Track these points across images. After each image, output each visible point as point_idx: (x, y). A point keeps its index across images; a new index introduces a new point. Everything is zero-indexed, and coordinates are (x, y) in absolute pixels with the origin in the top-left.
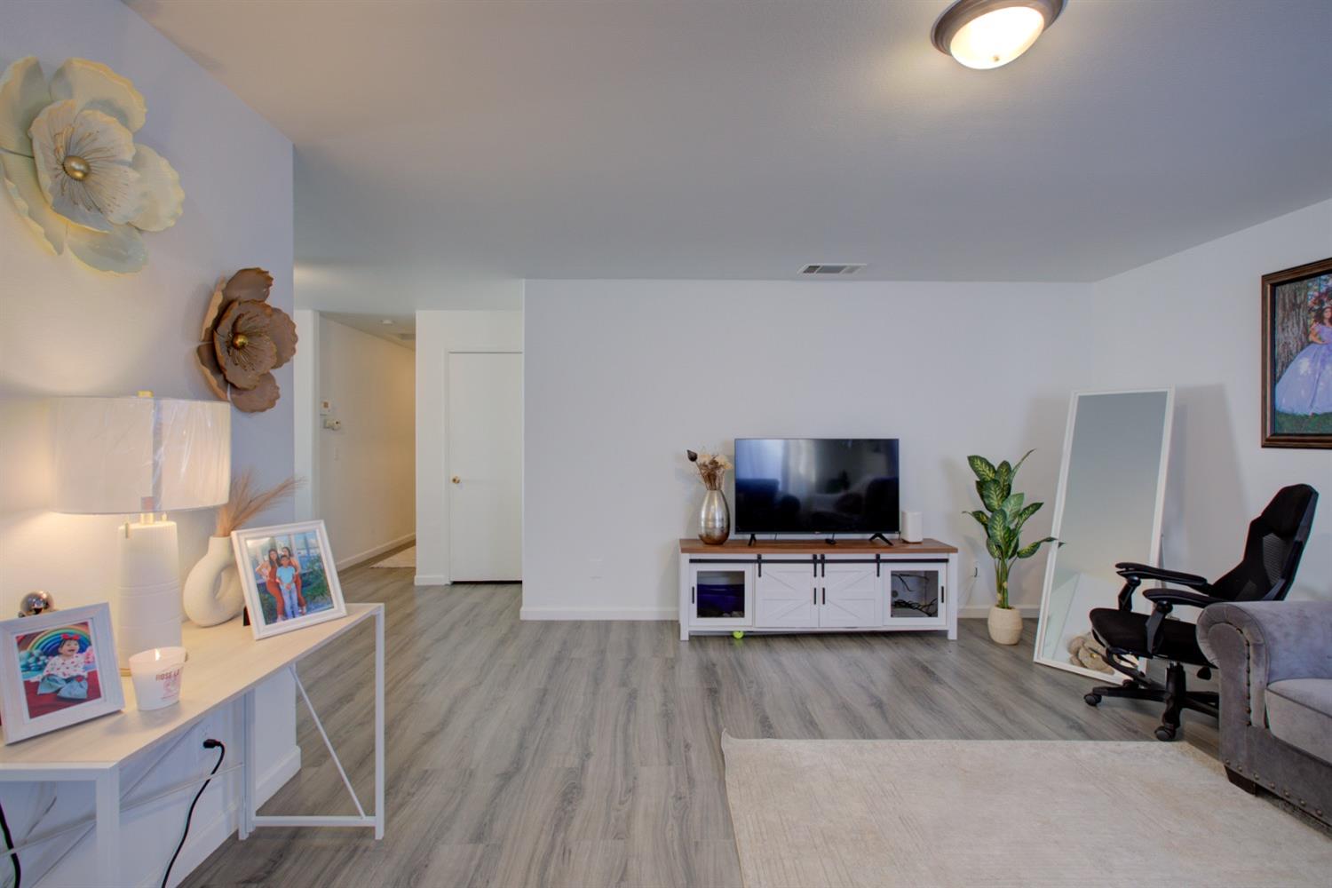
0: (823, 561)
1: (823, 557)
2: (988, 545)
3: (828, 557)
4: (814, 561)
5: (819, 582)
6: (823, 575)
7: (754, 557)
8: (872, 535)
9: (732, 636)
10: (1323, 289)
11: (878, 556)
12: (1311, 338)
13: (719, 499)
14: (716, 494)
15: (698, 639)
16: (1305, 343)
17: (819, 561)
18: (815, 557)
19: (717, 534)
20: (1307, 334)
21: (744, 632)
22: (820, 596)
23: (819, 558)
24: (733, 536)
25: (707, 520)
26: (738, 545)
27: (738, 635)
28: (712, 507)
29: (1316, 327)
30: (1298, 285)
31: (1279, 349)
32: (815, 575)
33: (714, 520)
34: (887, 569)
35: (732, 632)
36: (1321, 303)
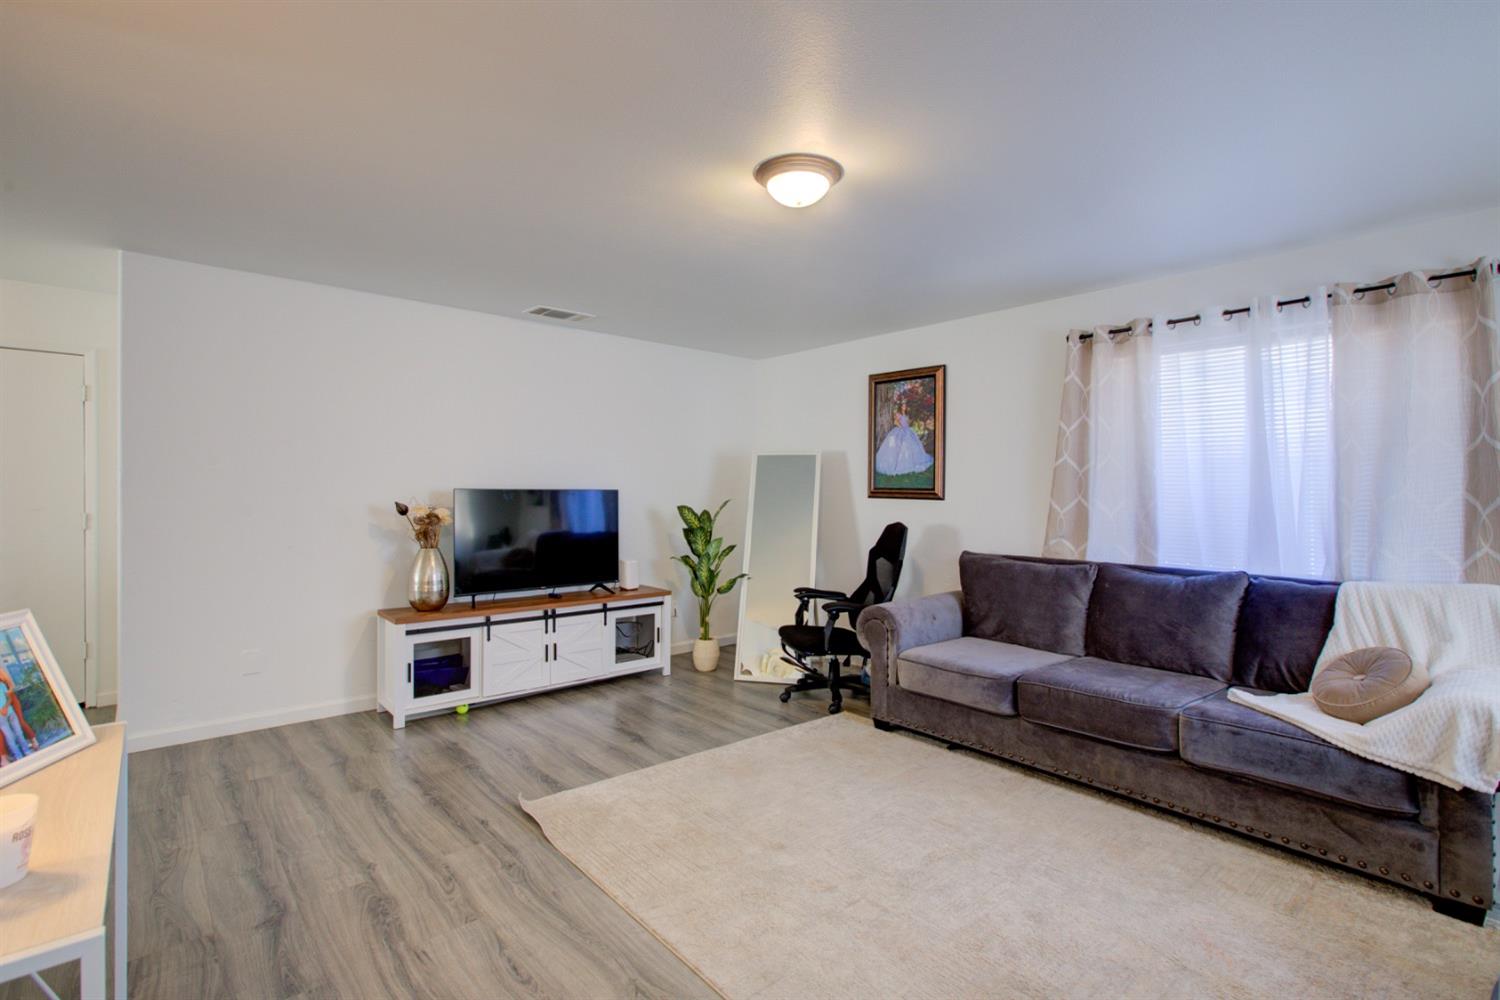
0: (554, 616)
1: (554, 611)
2: (693, 586)
3: (559, 611)
4: (546, 617)
5: (550, 639)
6: (554, 631)
7: (481, 619)
8: (592, 586)
9: (456, 713)
10: (902, 391)
11: (605, 605)
12: (896, 423)
13: (436, 559)
14: (432, 553)
15: (415, 723)
16: (893, 426)
17: (551, 617)
18: (546, 612)
19: (435, 598)
20: (893, 420)
21: (470, 705)
22: (551, 653)
23: (550, 613)
24: (451, 600)
25: (422, 583)
26: (460, 609)
27: (463, 710)
28: (428, 572)
29: (898, 416)
30: (889, 385)
31: (878, 428)
32: (547, 632)
33: (430, 583)
34: (613, 616)
35: (455, 708)
36: (900, 399)
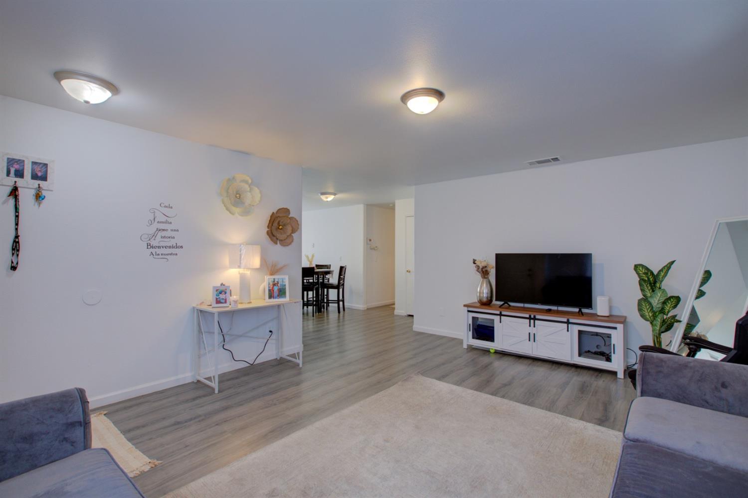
0: (535, 319)
1: (535, 316)
3: (538, 317)
4: (530, 318)
5: (532, 330)
6: (534, 326)
9: (489, 351)
11: (568, 320)
13: (487, 284)
14: (485, 280)
15: (471, 349)
17: (532, 319)
18: (530, 316)
19: (485, 300)
21: (495, 350)
22: (532, 338)
23: (532, 317)
24: (494, 302)
25: (480, 293)
26: (495, 307)
27: (492, 351)
28: (483, 288)
32: (530, 326)
33: (483, 293)
34: (575, 329)
35: (489, 349)
